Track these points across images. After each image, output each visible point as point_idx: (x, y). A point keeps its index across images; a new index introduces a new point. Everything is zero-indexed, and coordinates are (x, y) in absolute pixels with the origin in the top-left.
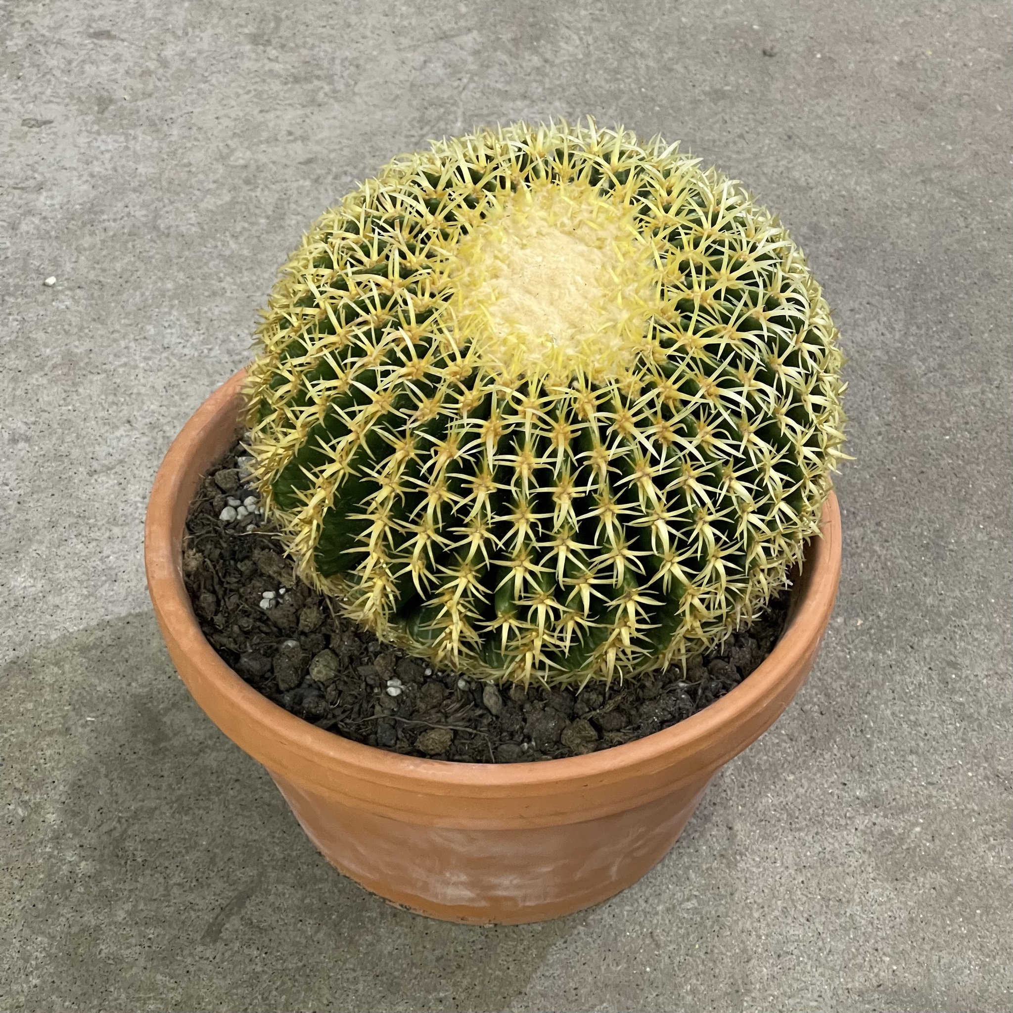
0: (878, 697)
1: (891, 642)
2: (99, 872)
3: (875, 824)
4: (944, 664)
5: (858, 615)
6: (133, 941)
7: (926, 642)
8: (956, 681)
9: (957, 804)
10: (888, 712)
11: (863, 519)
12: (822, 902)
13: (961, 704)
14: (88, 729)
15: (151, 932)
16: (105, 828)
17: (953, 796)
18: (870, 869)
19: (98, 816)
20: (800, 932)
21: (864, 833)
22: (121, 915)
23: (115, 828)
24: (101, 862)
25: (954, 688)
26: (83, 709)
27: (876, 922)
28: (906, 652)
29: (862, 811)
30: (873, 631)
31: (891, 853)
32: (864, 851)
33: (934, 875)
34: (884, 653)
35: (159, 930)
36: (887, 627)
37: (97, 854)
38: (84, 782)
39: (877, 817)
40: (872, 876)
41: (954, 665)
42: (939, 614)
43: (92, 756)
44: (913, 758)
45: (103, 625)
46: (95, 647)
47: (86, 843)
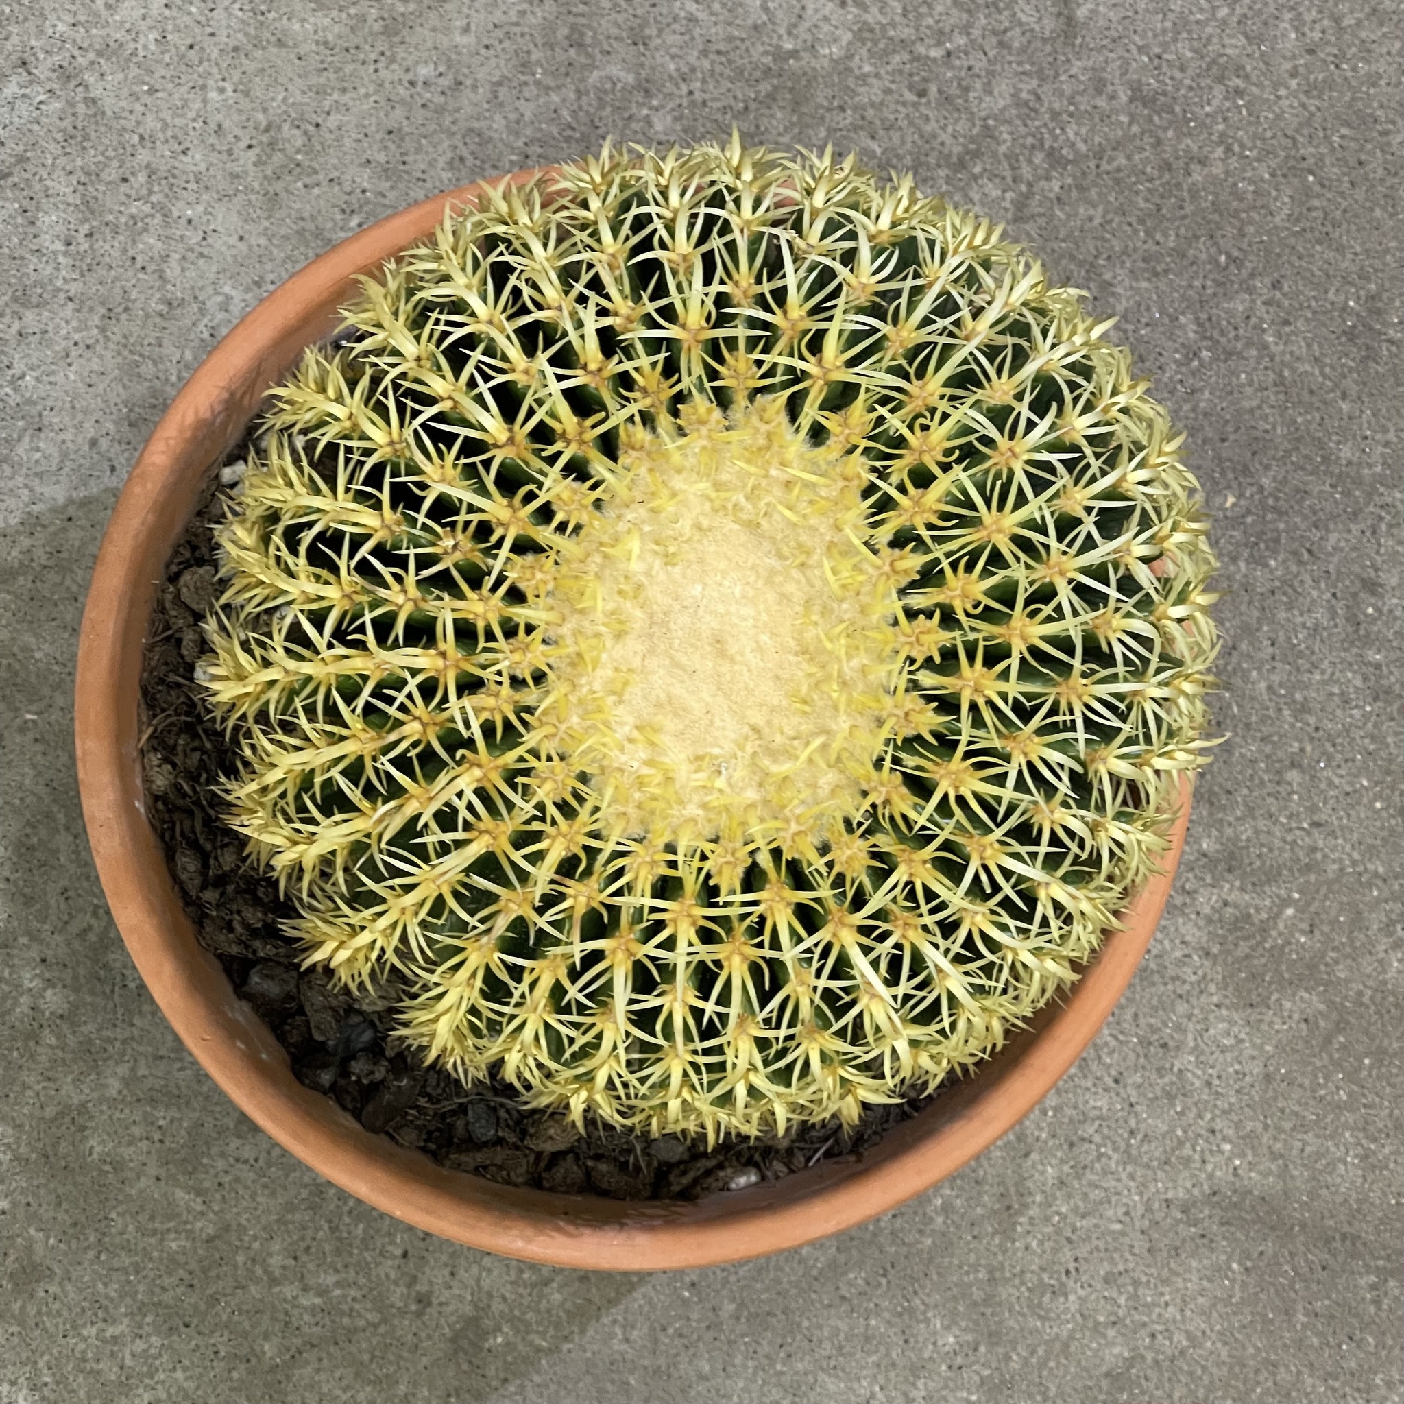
0: (1249, 657)
1: (1277, 541)
2: (74, 1007)
3: (1226, 904)
4: (1358, 584)
5: (1229, 487)
6: (137, 1131)
7: (1333, 538)
8: (1374, 620)
9: (1354, 863)
10: (1263, 685)
11: (1252, 275)
12: (1139, 1049)
13: (1378, 666)
14: (30, 736)
15: (162, 1116)
16: (74, 928)
17: (1348, 848)
18: (1212, 988)
19: (63, 906)
20: (1102, 1103)
21: (1209, 921)
22: (114, 1087)
23: (90, 928)
24: (76, 990)
25: (1368, 635)
26: (18, 696)
27: (1216, 1082)
28: (1300, 563)
29: (1208, 880)
30: (1249, 520)
31: (1247, 957)
32: (1207, 954)
33: (1306, 996)
34: (1266, 565)
35: (174, 1112)
36: (1275, 509)
37: (68, 975)
38: (35, 840)
39: (1231, 890)
40: (1215, 999)
41: (1372, 587)
42: (1358, 482)
43: (41, 790)
44: (1293, 776)
45: (32, 524)
46: (23, 568)
47: (49, 954)
